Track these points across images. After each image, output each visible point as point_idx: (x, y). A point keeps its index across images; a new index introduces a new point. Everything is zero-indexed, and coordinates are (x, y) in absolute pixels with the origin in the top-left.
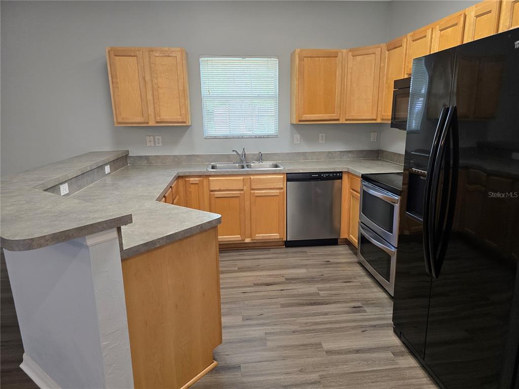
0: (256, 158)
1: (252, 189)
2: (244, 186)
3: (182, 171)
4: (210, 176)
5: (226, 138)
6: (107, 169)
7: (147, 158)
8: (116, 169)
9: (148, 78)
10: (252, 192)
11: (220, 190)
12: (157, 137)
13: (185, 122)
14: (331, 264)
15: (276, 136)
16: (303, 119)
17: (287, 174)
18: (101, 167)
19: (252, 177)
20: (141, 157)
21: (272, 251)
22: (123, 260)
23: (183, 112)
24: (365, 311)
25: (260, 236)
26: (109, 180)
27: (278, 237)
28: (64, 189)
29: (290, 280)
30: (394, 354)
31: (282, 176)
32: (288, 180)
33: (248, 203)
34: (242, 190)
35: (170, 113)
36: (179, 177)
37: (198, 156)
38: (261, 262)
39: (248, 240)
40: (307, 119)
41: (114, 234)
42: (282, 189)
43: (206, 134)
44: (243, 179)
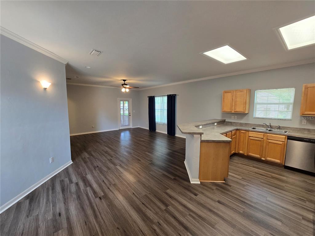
0: (277, 127)
1: (267, 139)
2: (264, 137)
3: (239, 128)
4: (249, 131)
5: (263, 118)
6: (216, 124)
7: (231, 122)
8: (219, 124)
9: (234, 98)
10: (268, 140)
11: (252, 137)
12: (235, 116)
13: (244, 112)
14: (307, 183)
15: (290, 120)
16: (305, 114)
17: (288, 136)
18: (214, 123)
19: (268, 134)
20: (229, 122)
21: (275, 167)
22: (201, 142)
23: (244, 109)
24: (306, 203)
25: (269, 159)
26: (215, 127)
27: (279, 162)
28: (201, 127)
29: (273, 177)
30: (303, 218)
31: (285, 137)
32: (288, 139)
33: (265, 144)
34: (263, 139)
35: (239, 109)
36: (237, 130)
37: (250, 124)
38: (265, 168)
39: (263, 159)
40: (306, 114)
41: (200, 136)
42: (284, 142)
43: (254, 117)
44: (264, 135)
